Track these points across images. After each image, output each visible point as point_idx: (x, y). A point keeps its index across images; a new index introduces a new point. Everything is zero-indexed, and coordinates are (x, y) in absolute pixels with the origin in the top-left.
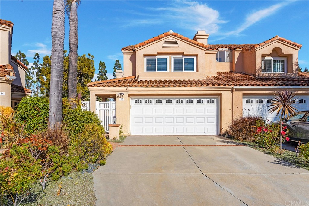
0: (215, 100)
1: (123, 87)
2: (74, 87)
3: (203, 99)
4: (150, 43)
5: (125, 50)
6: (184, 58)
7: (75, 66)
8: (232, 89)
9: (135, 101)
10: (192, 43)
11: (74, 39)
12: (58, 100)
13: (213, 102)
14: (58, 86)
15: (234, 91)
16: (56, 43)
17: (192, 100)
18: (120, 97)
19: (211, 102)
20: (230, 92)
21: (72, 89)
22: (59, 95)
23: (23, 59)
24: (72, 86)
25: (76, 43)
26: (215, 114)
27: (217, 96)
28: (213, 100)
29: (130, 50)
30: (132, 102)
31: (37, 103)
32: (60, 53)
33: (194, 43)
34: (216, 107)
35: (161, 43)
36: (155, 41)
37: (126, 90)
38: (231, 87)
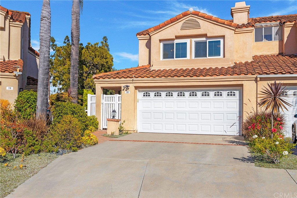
0: (237, 93)
1: (128, 79)
2: (74, 80)
3: (221, 92)
4: (166, 25)
5: (141, 35)
6: (208, 41)
7: (77, 59)
8: (256, 78)
9: (143, 94)
10: (217, 22)
11: (76, 32)
12: (43, 94)
13: (234, 95)
14: (43, 83)
15: (259, 81)
16: (42, 46)
17: (208, 93)
18: (126, 90)
19: (231, 95)
20: (254, 82)
21: (73, 82)
22: (45, 90)
23: (52, 45)
24: (73, 79)
25: (77, 36)
26: (237, 110)
27: (239, 88)
28: (234, 93)
29: (145, 35)
30: (140, 95)
31: (30, 97)
32: (46, 54)
33: (219, 22)
34: (238, 101)
35: (179, 25)
36: (172, 23)
37: (132, 82)
38: (255, 76)
